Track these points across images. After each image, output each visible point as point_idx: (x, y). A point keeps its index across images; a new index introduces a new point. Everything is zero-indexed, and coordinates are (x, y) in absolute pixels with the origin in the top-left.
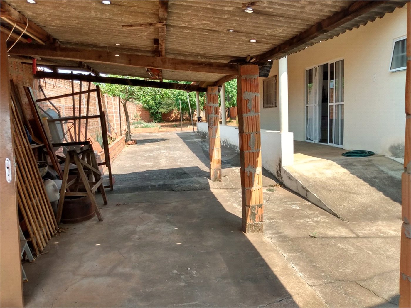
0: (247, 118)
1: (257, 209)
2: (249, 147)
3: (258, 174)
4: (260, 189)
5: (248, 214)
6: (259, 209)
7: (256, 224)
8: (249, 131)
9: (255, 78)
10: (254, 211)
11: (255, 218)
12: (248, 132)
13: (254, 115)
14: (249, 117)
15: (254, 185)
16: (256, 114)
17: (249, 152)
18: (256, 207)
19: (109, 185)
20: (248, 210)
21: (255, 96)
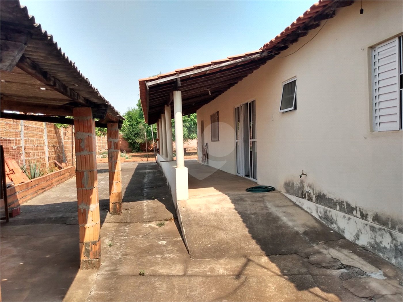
0: (80, 157)
1: (91, 246)
2: (82, 185)
3: (92, 211)
4: (94, 226)
5: (82, 250)
6: (93, 246)
7: (90, 260)
8: (83, 169)
9: (87, 120)
10: (87, 248)
11: (89, 254)
12: (81, 170)
13: (88, 154)
14: (82, 156)
15: (88, 222)
16: (90, 153)
17: (82, 190)
18: (90, 244)
19: (5, 217)
20: (82, 247)
21: (88, 136)
